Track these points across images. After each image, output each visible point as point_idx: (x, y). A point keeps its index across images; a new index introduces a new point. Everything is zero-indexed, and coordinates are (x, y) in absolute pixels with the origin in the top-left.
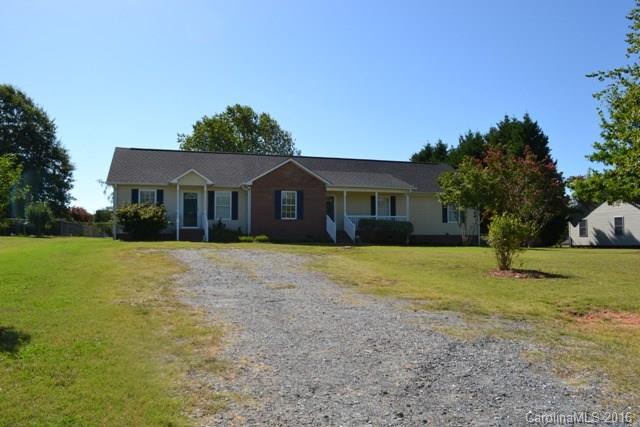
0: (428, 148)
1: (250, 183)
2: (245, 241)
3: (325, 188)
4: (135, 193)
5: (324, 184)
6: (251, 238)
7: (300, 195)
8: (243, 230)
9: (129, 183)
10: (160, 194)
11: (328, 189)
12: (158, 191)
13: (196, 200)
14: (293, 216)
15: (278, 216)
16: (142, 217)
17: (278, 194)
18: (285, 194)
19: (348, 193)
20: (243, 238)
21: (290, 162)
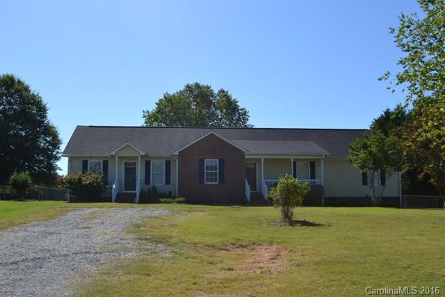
0: (388, 113)
1: (177, 153)
2: (165, 202)
3: (244, 156)
4: (85, 163)
5: (243, 152)
6: (171, 200)
7: (222, 162)
8: (173, 194)
9: (80, 155)
10: (106, 163)
11: (246, 157)
12: (104, 161)
13: (135, 169)
14: (216, 181)
15: (202, 181)
16: (83, 183)
17: (202, 162)
18: (207, 162)
19: (264, 159)
20: (163, 200)
21: (212, 134)
